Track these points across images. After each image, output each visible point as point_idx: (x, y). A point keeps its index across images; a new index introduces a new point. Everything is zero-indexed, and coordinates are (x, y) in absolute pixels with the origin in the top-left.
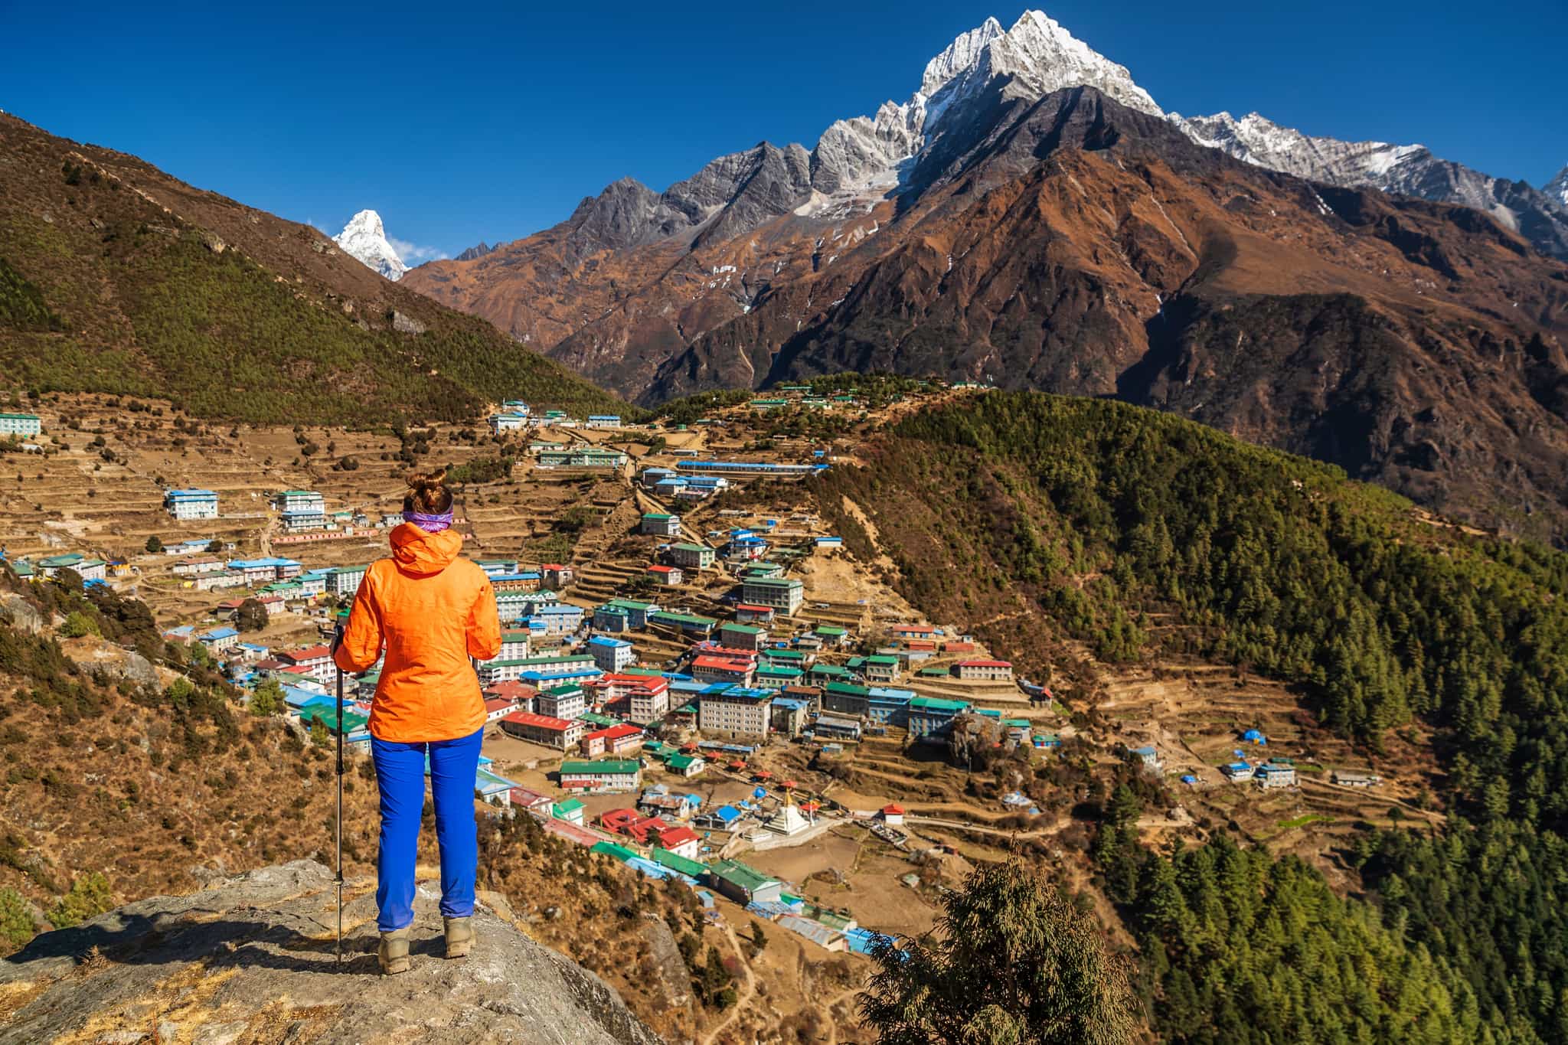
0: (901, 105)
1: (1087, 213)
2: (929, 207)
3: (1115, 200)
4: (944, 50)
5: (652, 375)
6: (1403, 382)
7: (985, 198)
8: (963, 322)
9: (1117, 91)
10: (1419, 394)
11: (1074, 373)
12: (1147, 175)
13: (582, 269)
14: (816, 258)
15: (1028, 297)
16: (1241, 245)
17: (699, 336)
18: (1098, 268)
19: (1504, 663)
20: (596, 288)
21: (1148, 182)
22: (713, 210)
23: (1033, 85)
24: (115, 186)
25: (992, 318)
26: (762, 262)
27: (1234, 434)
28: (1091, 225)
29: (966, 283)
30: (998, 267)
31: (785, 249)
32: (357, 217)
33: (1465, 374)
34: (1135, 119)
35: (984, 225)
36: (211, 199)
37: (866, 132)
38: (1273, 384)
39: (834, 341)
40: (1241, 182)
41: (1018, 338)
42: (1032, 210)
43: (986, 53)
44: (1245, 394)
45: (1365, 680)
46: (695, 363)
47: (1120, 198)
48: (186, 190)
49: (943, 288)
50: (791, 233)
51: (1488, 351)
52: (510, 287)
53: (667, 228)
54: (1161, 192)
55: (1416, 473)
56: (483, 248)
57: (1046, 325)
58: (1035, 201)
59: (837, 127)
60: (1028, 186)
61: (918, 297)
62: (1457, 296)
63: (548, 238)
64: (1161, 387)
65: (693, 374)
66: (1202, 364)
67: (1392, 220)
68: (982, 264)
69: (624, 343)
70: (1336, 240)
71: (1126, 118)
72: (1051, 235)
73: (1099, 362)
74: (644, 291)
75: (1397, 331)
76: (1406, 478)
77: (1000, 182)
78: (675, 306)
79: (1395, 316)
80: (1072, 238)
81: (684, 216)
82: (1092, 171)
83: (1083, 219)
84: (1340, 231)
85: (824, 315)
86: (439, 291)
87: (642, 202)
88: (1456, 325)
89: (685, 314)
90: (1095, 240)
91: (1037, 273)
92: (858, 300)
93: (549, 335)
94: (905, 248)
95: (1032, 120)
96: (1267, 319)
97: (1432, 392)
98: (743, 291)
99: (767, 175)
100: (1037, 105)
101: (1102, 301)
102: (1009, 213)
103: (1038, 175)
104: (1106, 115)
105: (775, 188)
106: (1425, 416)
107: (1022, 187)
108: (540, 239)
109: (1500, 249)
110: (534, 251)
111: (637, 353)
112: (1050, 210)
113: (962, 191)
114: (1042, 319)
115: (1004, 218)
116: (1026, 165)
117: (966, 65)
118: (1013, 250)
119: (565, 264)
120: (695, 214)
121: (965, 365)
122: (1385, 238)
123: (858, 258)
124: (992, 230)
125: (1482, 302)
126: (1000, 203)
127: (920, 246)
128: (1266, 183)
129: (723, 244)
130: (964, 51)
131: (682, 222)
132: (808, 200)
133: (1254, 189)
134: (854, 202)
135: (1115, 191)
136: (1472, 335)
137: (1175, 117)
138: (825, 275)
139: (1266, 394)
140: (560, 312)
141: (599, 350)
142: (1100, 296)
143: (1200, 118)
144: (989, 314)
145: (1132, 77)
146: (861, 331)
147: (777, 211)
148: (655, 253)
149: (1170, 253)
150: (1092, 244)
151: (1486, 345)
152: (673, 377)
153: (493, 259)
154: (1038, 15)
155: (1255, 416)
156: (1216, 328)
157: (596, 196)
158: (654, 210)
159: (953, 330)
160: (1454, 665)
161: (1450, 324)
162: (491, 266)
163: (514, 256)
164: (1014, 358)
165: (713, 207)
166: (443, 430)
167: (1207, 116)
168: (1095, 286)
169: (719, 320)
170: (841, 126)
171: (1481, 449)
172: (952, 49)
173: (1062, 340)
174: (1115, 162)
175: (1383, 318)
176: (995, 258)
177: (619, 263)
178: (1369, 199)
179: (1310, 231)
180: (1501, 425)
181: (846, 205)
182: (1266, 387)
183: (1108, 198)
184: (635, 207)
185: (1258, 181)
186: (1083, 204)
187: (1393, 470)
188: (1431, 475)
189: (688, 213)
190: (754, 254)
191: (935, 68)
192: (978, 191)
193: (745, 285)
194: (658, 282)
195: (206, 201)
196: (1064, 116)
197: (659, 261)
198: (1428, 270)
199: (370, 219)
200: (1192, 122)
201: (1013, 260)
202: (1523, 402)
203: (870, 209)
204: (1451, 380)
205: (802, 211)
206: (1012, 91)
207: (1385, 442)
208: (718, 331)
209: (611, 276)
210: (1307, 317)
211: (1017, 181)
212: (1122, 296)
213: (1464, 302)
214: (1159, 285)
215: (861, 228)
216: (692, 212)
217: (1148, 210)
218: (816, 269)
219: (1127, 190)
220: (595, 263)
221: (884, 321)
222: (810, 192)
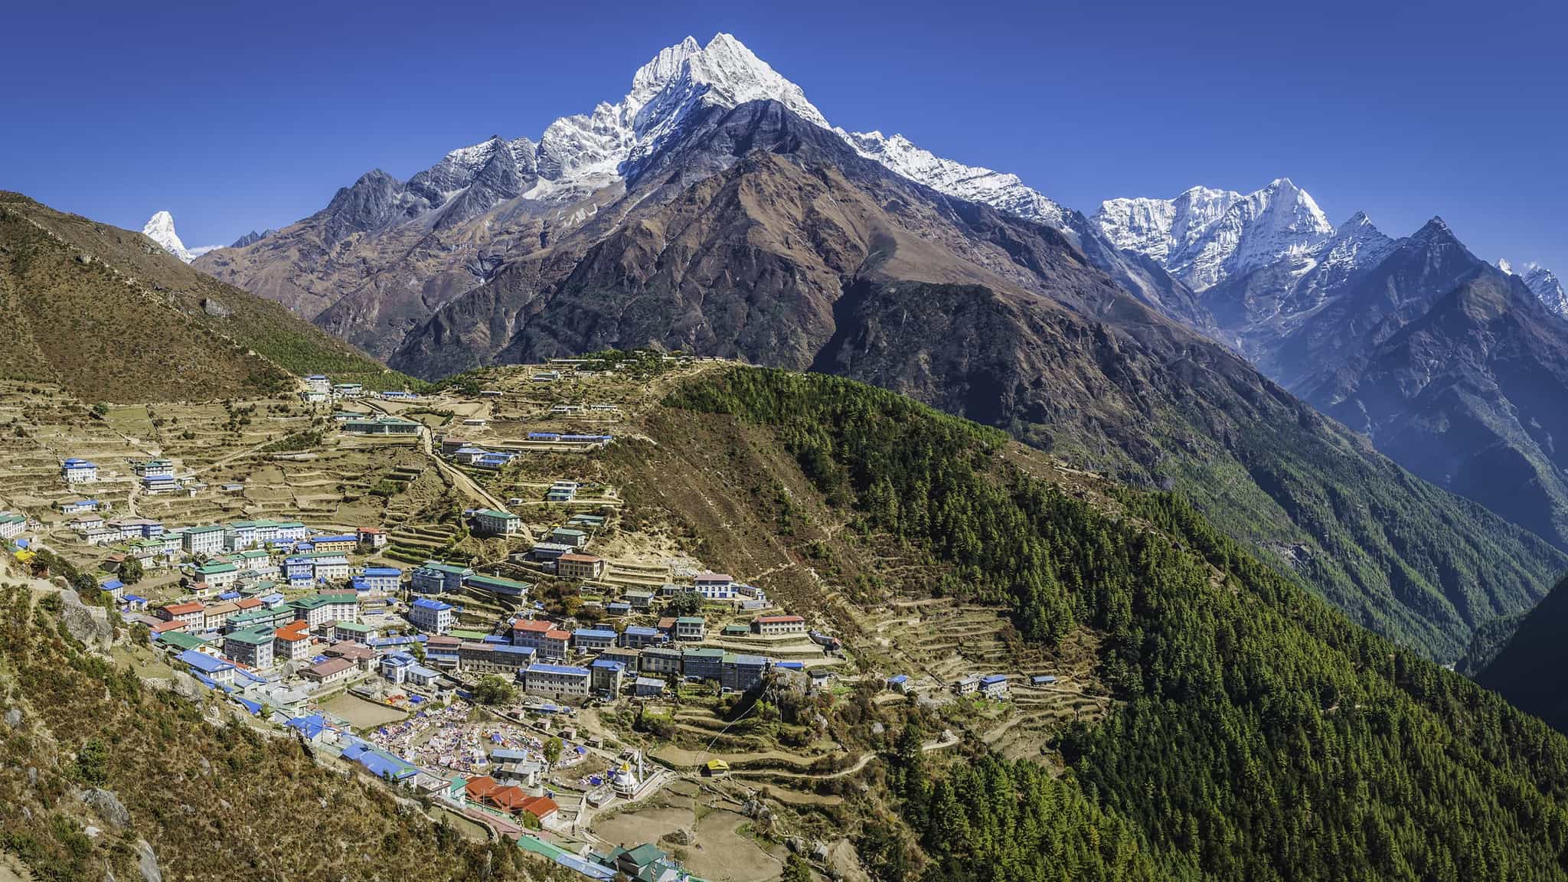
0: (614, 105)
1: (778, 206)
2: (643, 194)
3: (800, 196)
4: (651, 60)
5: (400, 340)
6: (1021, 356)
7: (693, 189)
8: (678, 295)
9: (794, 105)
10: (1033, 367)
11: (774, 341)
12: (825, 178)
13: (338, 249)
14: (543, 236)
15: (733, 276)
16: (899, 241)
17: (441, 305)
18: (789, 252)
19: (1131, 579)
20: (350, 265)
21: (826, 183)
22: (450, 196)
23: (726, 94)
24: (16, 220)
25: (703, 292)
26: (496, 240)
27: (904, 394)
28: (782, 216)
29: (679, 261)
30: (707, 248)
31: (514, 228)
32: (154, 218)
33: (1060, 351)
34: (813, 131)
35: (693, 212)
36: (73, 219)
37: (584, 127)
38: (931, 355)
39: (564, 310)
40: (895, 189)
41: (726, 310)
42: (733, 202)
43: (686, 67)
44: (911, 362)
45: (1047, 605)
46: (439, 329)
47: (807, 194)
48: (55, 214)
49: (659, 265)
50: (519, 215)
51: (1071, 336)
52: (279, 267)
53: (412, 212)
54: (836, 192)
55: (1032, 426)
56: (254, 237)
57: (751, 300)
58: (735, 192)
59: (558, 123)
60: (729, 180)
61: (637, 272)
62: (1047, 292)
63: (310, 223)
64: (846, 354)
65: (438, 340)
66: (877, 337)
67: (1002, 229)
68: (692, 243)
69: (376, 312)
70: (965, 241)
71: (805, 129)
72: (751, 223)
73: (794, 332)
74: (392, 267)
75: (1015, 316)
76: (1026, 430)
77: (704, 176)
78: (419, 279)
79: (1012, 304)
80: (767, 226)
81: (426, 201)
82: (781, 171)
83: (775, 210)
84: (968, 235)
85: (553, 286)
86: (220, 274)
87: (389, 191)
88: (1050, 313)
89: (429, 286)
90: (786, 228)
91: (740, 253)
92: (585, 274)
93: (310, 307)
94: (625, 229)
95: (729, 124)
96: (924, 302)
97: (1040, 365)
98: (479, 265)
99: (499, 164)
100: (732, 112)
101: (795, 281)
102: (714, 201)
103: (738, 172)
104: (790, 126)
105: (506, 176)
106: (1037, 384)
107: (724, 181)
108: (302, 226)
109: (1070, 259)
110: (298, 236)
111: (388, 321)
112: (748, 200)
113: (671, 181)
114: (747, 294)
115: (710, 207)
116: (726, 162)
117: (670, 74)
118: (718, 235)
119: (324, 246)
120: (435, 200)
121: (681, 332)
122: (997, 243)
123: (581, 237)
124: (700, 216)
125: (1062, 297)
126: (706, 193)
127: (639, 230)
128: (913, 192)
129: (460, 224)
130: (668, 62)
131: (424, 207)
132: (535, 185)
133: (905, 196)
134: (575, 188)
135: (800, 189)
136: (1061, 322)
137: (839, 131)
138: (553, 252)
139: (926, 362)
140: (319, 287)
141: (354, 320)
142: (792, 275)
143: (859, 134)
144: (700, 288)
145: (805, 95)
146: (588, 302)
147: (508, 196)
148: (401, 233)
149: (846, 243)
150: (783, 232)
151: (1070, 330)
152: (420, 342)
153: (264, 245)
154: (728, 37)
155: (918, 378)
156: (886, 308)
157: (349, 187)
158: (399, 196)
159: (670, 302)
160: (1102, 585)
161: (1047, 313)
162: (262, 250)
163: (281, 242)
164: (722, 327)
165: (451, 192)
166: (262, 403)
167: (864, 133)
168: (788, 267)
169: (459, 291)
170: (562, 123)
171: (1073, 408)
172: (657, 61)
173: (762, 311)
174: (799, 165)
175: (1005, 306)
176: (703, 240)
177: (369, 243)
178: (985, 213)
179: (947, 233)
180: (1084, 390)
181: (568, 190)
182: (926, 357)
183: (795, 194)
184: (384, 195)
185: (907, 190)
186: (775, 197)
187: (1018, 424)
188: (1042, 427)
189: (429, 199)
190: (487, 234)
191: (642, 75)
192: (685, 181)
193: (481, 260)
194: (405, 259)
195: (68, 221)
196: (754, 124)
197: (405, 240)
198: (1028, 270)
199: (164, 218)
200: (852, 137)
201: (719, 242)
202: (1095, 372)
203: (589, 195)
204: (1051, 356)
205: (530, 195)
206: (710, 98)
207: (1012, 402)
208: (459, 301)
209: (363, 254)
210: (953, 302)
211: (720, 176)
212: (810, 275)
213: (1051, 296)
214: (838, 269)
215: (582, 210)
216: (434, 198)
217: (825, 205)
218: (543, 246)
219: (810, 188)
220: (349, 244)
221: (609, 293)
222: (537, 178)
